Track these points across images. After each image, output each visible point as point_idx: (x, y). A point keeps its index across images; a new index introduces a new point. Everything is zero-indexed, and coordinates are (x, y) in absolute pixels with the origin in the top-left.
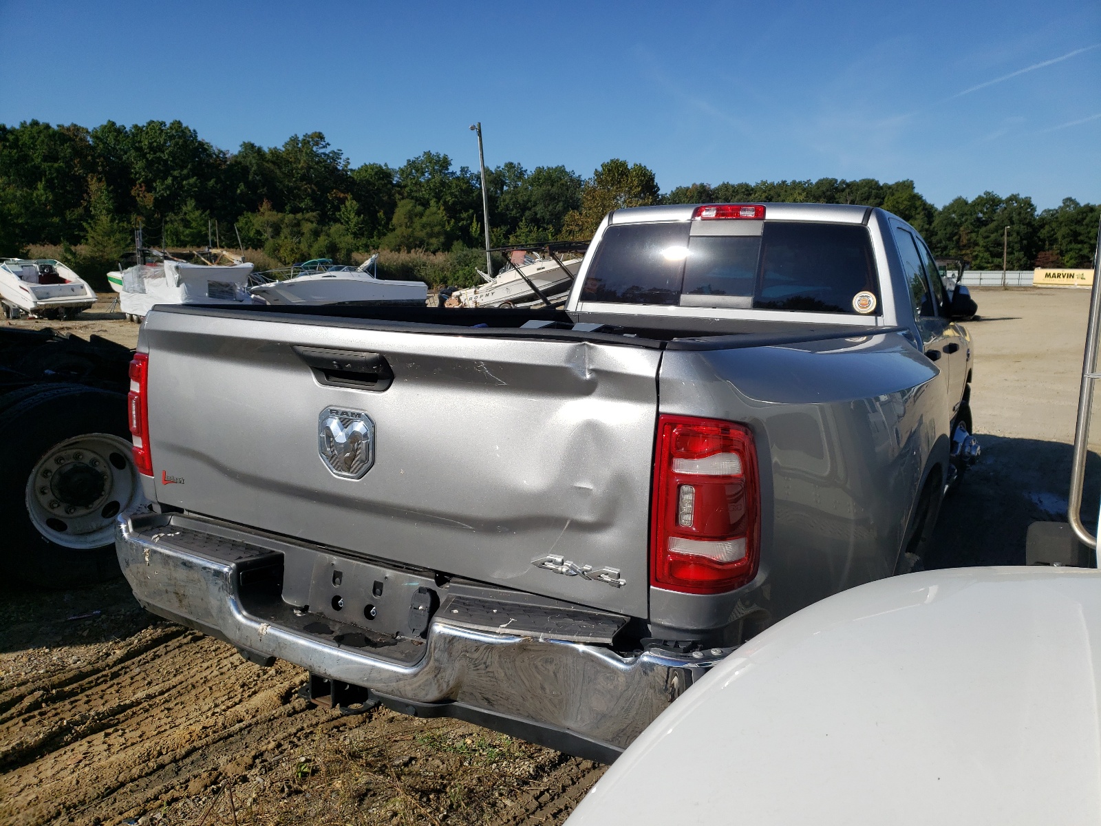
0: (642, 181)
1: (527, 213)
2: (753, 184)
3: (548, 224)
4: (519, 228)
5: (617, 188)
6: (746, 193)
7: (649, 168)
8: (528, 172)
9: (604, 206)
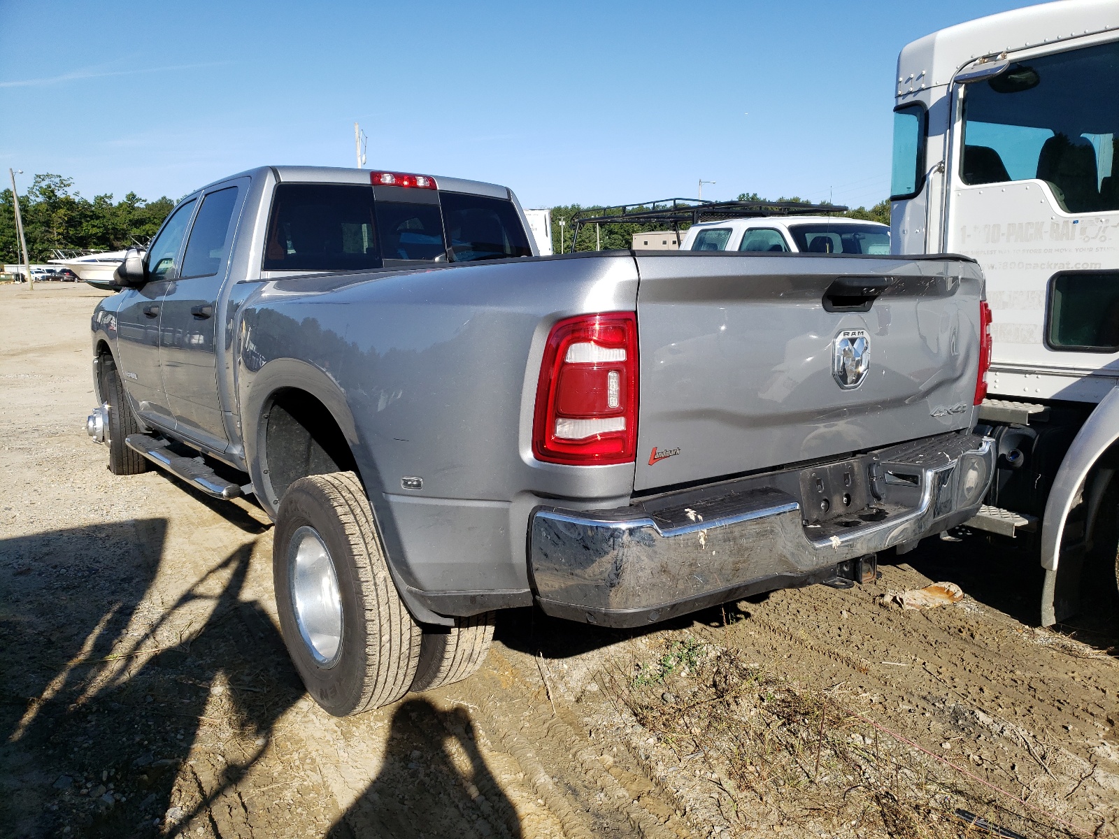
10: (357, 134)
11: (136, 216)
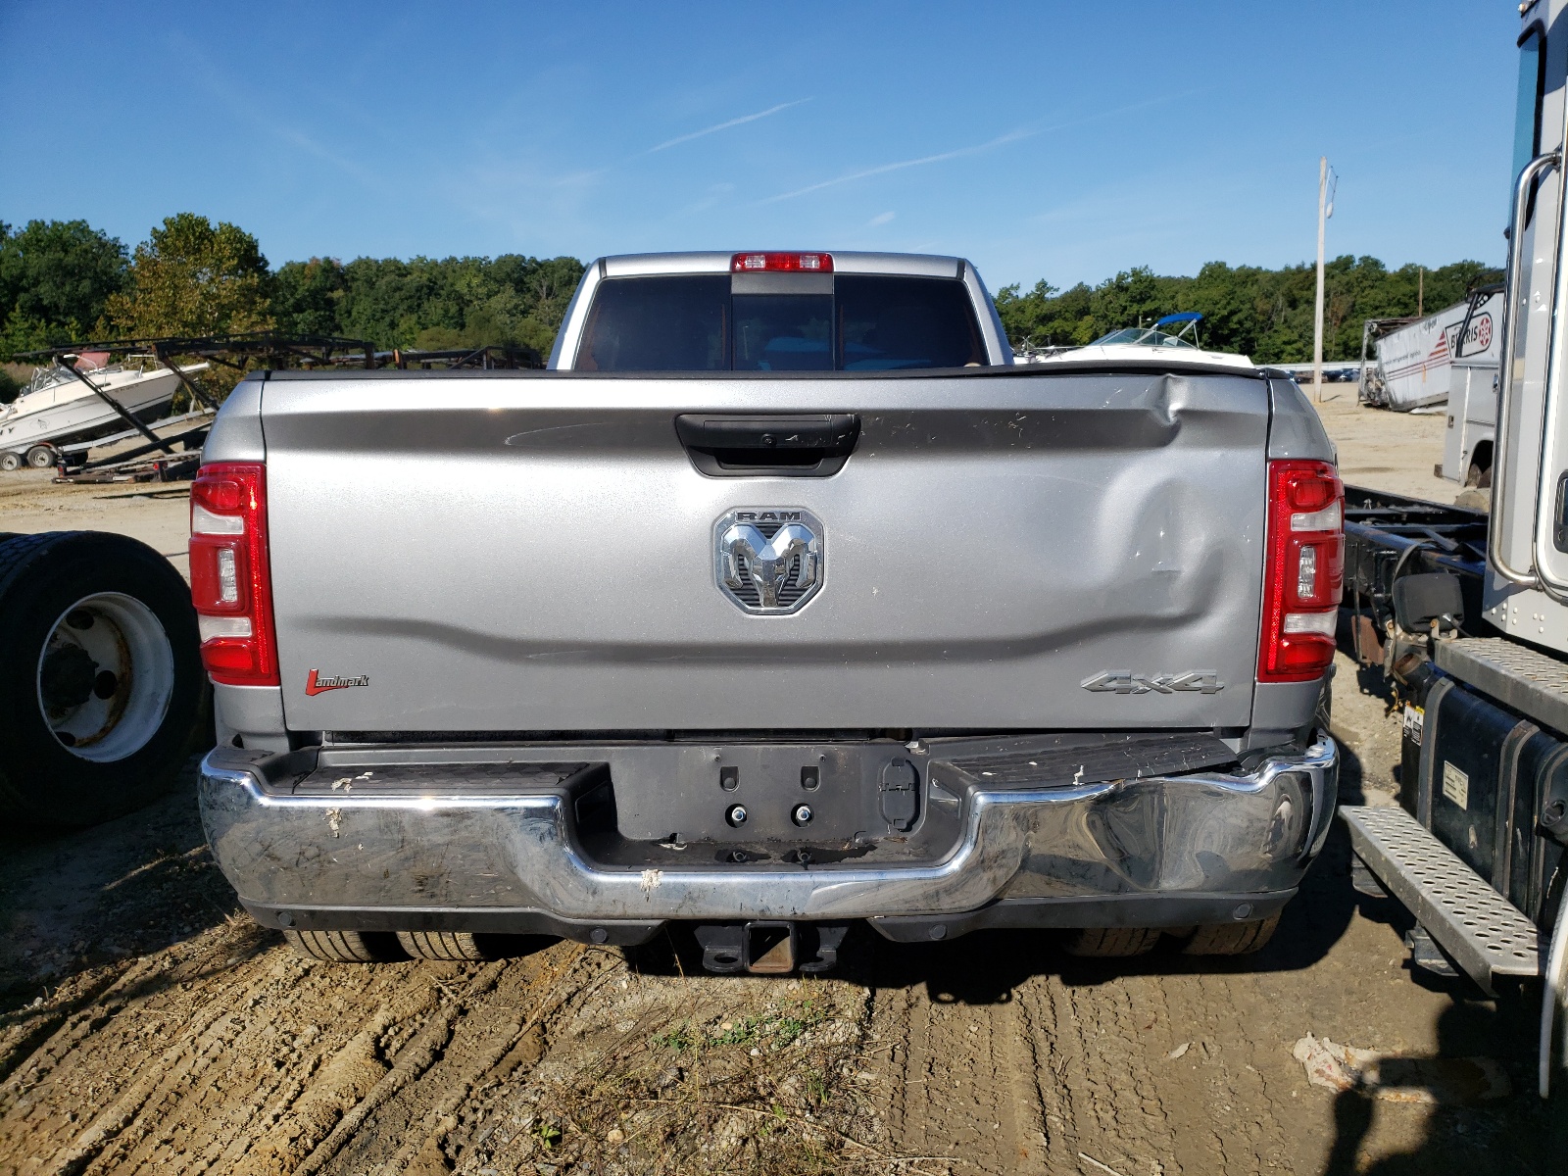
0: (238, 250)
1: (22, 297)
2: (405, 261)
3: (66, 315)
4: (9, 321)
5: (196, 260)
6: (397, 272)
7: (246, 230)
8: (14, 228)
9: (176, 287)
10: (1322, 174)
11: (1045, 309)
